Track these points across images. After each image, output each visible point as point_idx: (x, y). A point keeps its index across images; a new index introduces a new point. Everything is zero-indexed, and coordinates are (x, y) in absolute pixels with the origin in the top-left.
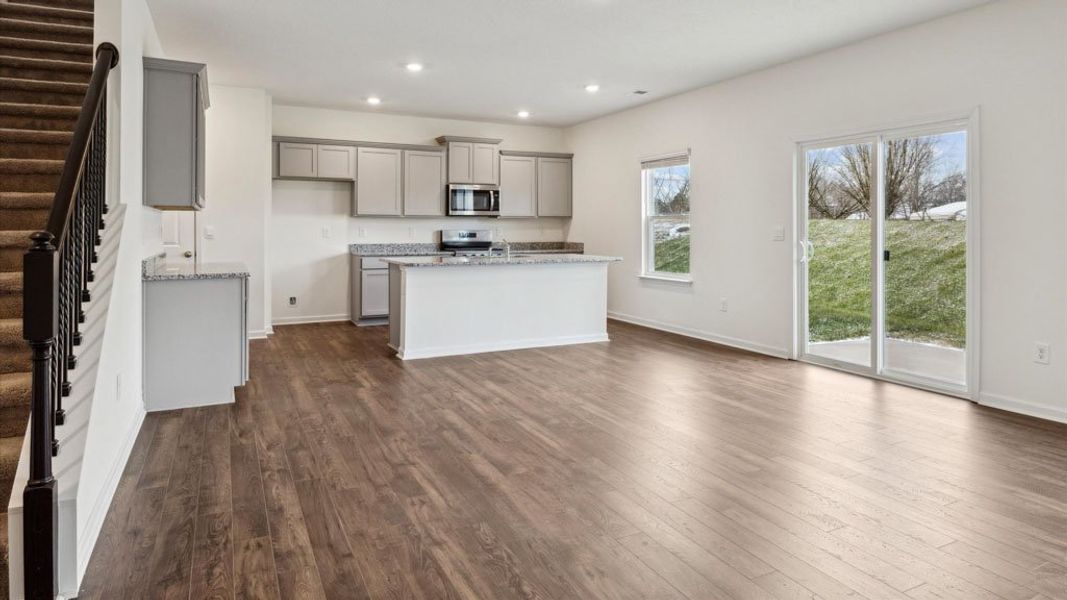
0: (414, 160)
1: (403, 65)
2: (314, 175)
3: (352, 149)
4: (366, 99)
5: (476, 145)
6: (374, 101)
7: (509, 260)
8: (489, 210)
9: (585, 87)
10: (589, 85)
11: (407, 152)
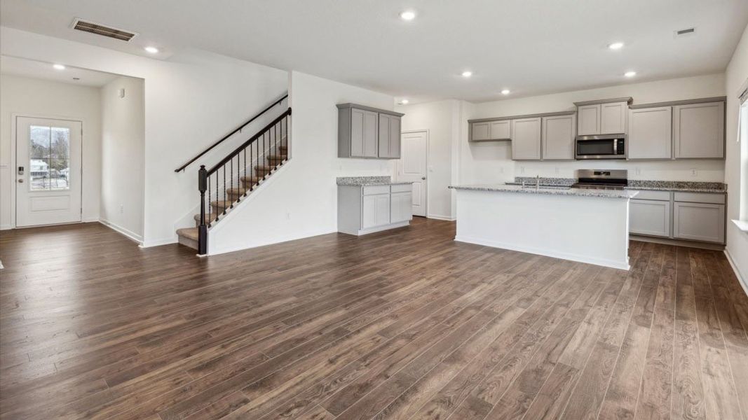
0: (550, 123)
1: (460, 73)
2: (489, 138)
3: (509, 121)
4: (500, 92)
5: (603, 105)
6: (506, 92)
7: (538, 190)
8: (613, 154)
9: (608, 46)
10: (611, 43)
11: (545, 119)
